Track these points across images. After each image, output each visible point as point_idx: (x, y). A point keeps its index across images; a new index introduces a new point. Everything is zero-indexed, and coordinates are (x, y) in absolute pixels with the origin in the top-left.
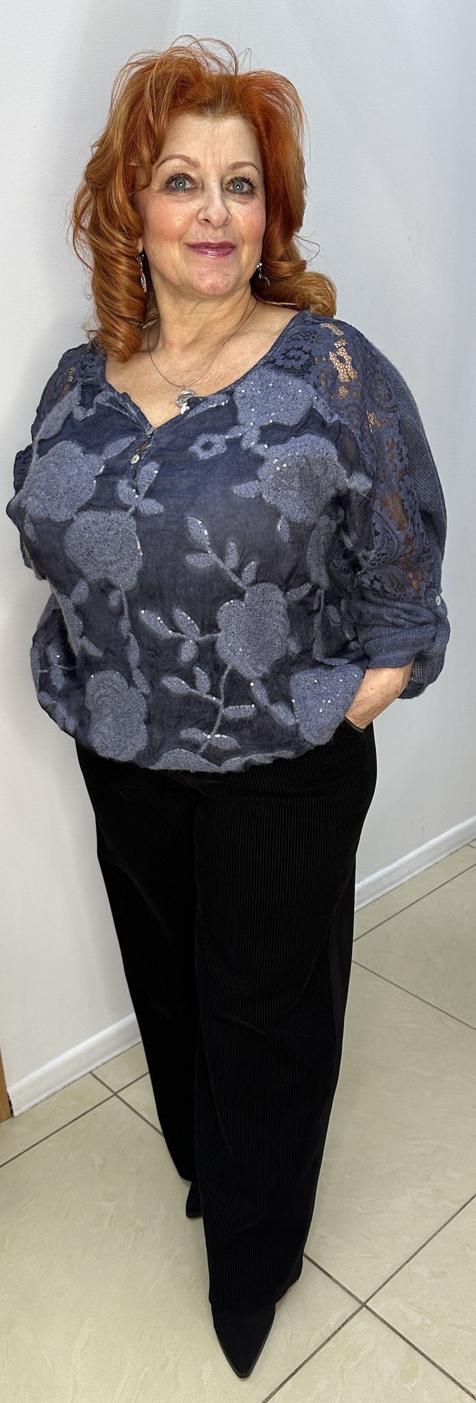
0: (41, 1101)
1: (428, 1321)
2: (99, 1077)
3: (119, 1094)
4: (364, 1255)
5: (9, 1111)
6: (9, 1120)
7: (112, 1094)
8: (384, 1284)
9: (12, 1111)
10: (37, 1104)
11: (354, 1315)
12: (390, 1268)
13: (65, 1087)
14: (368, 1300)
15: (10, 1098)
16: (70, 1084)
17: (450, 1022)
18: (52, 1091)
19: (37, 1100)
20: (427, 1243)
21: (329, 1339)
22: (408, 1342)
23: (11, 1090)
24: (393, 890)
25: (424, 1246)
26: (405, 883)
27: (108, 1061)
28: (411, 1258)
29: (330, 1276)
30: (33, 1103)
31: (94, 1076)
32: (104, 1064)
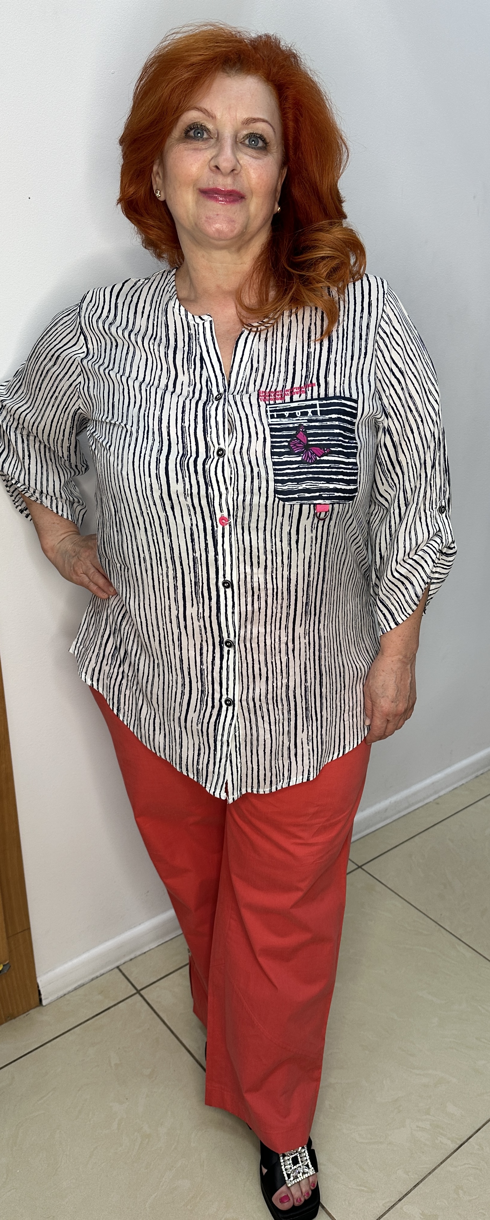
0: (69, 992)
2: (126, 974)
3: (142, 992)
4: (358, 1188)
5: (38, 1000)
6: (37, 1010)
7: (135, 991)
9: (41, 1000)
10: (65, 995)
12: (383, 1205)
13: (92, 980)
15: (40, 988)
16: (97, 977)
17: (462, 948)
18: (79, 983)
19: (64, 991)
20: (421, 1181)
23: (42, 980)
24: (418, 808)
25: (418, 1184)
26: (430, 802)
27: (135, 957)
28: (404, 1197)
30: (61, 993)
31: (120, 971)
32: (131, 960)
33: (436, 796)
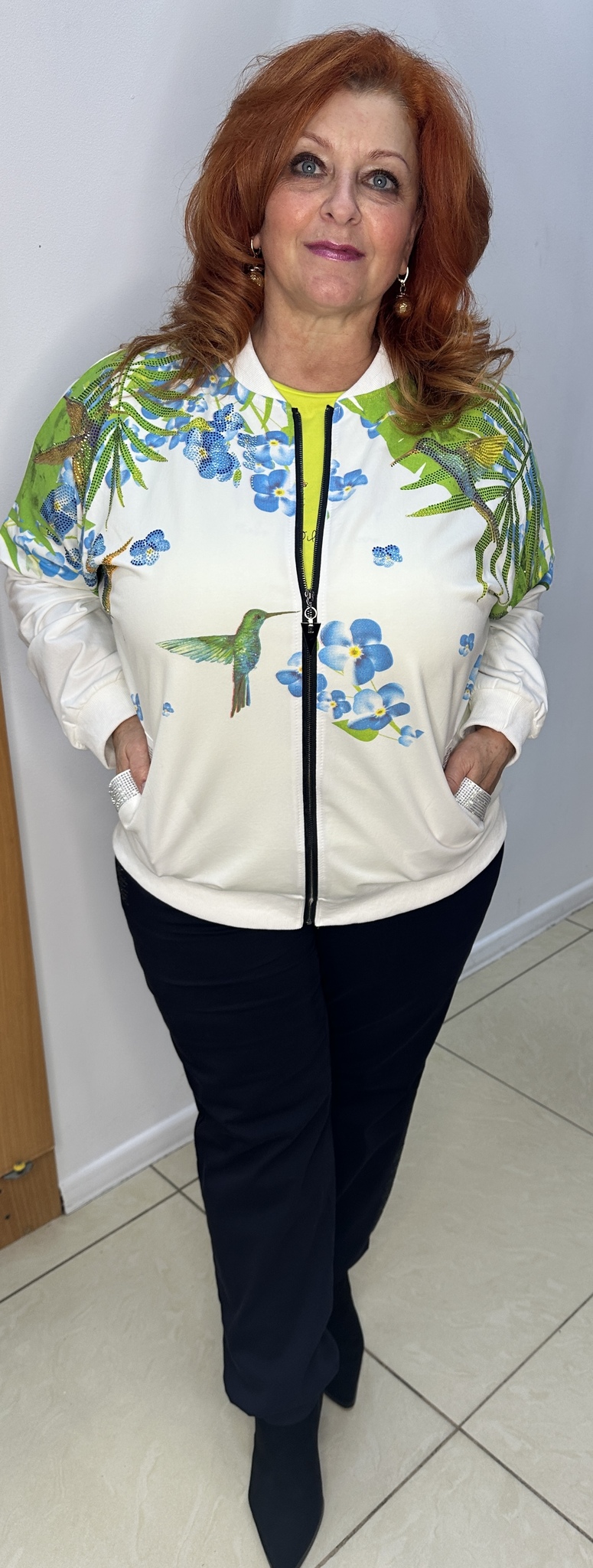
0: (96, 1198)
1: (530, 1448)
2: (161, 1171)
3: (182, 1190)
4: (459, 1373)
5: (60, 1208)
6: (60, 1218)
7: (174, 1190)
8: (480, 1406)
9: (63, 1208)
10: (91, 1201)
11: (447, 1439)
12: (487, 1389)
13: (123, 1182)
14: (463, 1423)
15: (62, 1193)
16: (127, 1179)
17: (548, 1117)
18: (108, 1185)
19: (91, 1196)
20: (526, 1361)
21: (421, 1466)
22: (507, 1469)
23: (64, 1184)
24: (484, 968)
25: (523, 1364)
27: (171, 1153)
28: (509, 1379)
29: (421, 1396)
30: (87, 1199)
31: (155, 1169)
32: (166, 1156)
33: (503, 953)
